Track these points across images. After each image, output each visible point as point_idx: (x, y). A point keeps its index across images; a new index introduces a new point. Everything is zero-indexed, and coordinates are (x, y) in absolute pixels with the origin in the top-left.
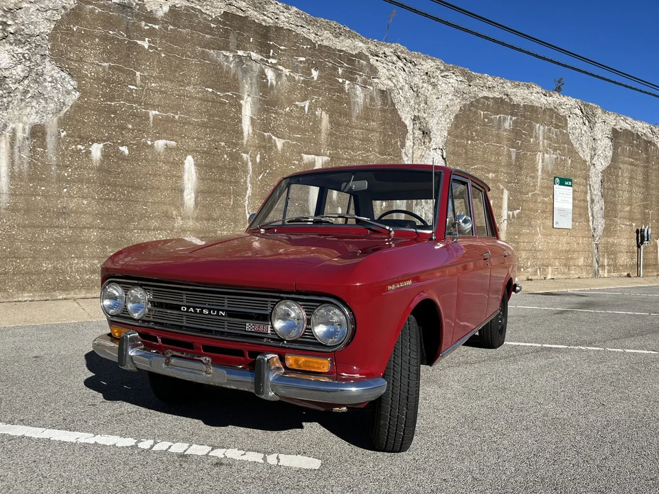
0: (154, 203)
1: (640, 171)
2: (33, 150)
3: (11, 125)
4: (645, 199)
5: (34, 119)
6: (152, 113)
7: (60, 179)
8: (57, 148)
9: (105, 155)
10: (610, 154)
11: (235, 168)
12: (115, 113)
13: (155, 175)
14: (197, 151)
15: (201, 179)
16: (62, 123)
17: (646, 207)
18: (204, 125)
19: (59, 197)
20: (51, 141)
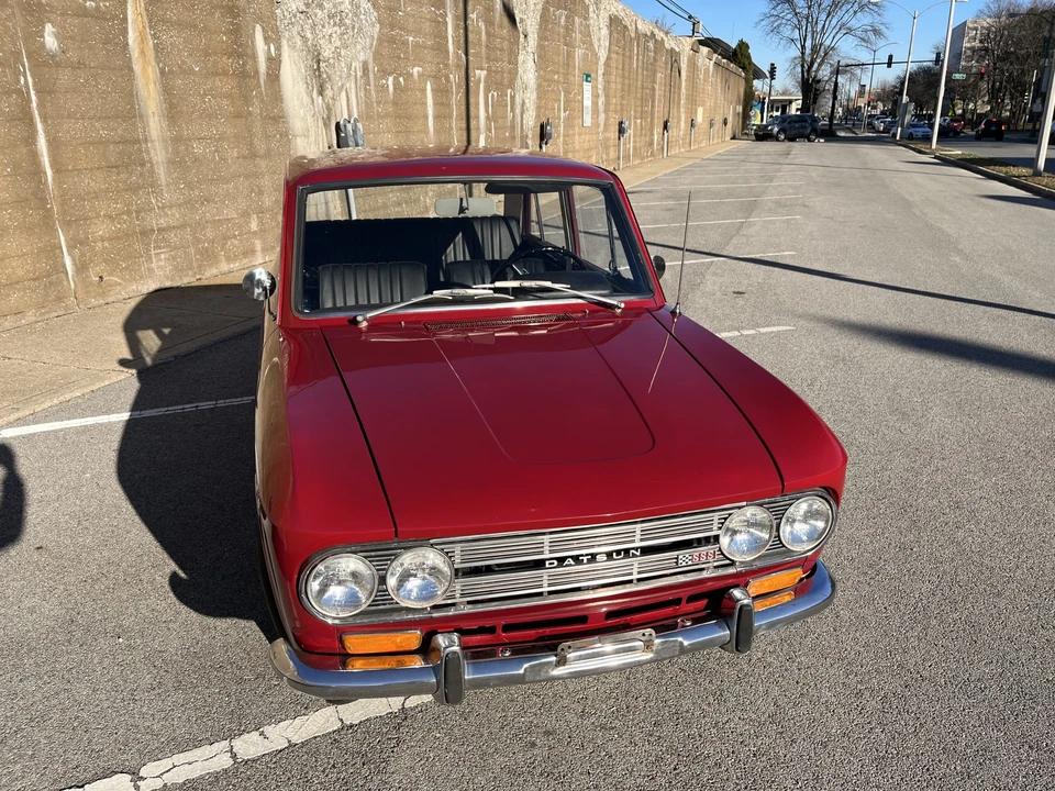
0: (417, 132)
1: (621, 58)
2: (365, 89)
3: (354, 64)
4: (623, 90)
5: (362, 57)
6: (411, 39)
7: (379, 116)
8: (375, 85)
9: (395, 89)
10: (607, 44)
11: (447, 91)
12: (395, 43)
13: (416, 104)
14: (430, 76)
15: (435, 104)
16: (375, 59)
17: (623, 99)
18: (432, 48)
19: (379, 133)
20: (371, 76)
